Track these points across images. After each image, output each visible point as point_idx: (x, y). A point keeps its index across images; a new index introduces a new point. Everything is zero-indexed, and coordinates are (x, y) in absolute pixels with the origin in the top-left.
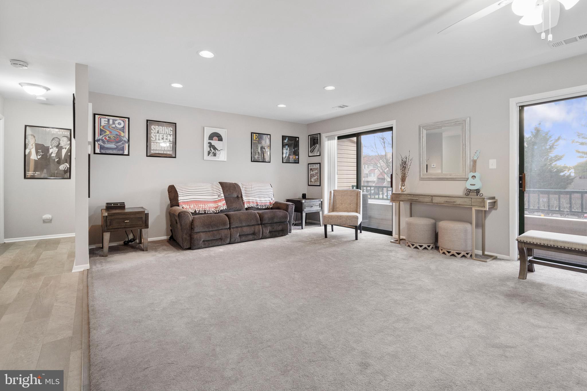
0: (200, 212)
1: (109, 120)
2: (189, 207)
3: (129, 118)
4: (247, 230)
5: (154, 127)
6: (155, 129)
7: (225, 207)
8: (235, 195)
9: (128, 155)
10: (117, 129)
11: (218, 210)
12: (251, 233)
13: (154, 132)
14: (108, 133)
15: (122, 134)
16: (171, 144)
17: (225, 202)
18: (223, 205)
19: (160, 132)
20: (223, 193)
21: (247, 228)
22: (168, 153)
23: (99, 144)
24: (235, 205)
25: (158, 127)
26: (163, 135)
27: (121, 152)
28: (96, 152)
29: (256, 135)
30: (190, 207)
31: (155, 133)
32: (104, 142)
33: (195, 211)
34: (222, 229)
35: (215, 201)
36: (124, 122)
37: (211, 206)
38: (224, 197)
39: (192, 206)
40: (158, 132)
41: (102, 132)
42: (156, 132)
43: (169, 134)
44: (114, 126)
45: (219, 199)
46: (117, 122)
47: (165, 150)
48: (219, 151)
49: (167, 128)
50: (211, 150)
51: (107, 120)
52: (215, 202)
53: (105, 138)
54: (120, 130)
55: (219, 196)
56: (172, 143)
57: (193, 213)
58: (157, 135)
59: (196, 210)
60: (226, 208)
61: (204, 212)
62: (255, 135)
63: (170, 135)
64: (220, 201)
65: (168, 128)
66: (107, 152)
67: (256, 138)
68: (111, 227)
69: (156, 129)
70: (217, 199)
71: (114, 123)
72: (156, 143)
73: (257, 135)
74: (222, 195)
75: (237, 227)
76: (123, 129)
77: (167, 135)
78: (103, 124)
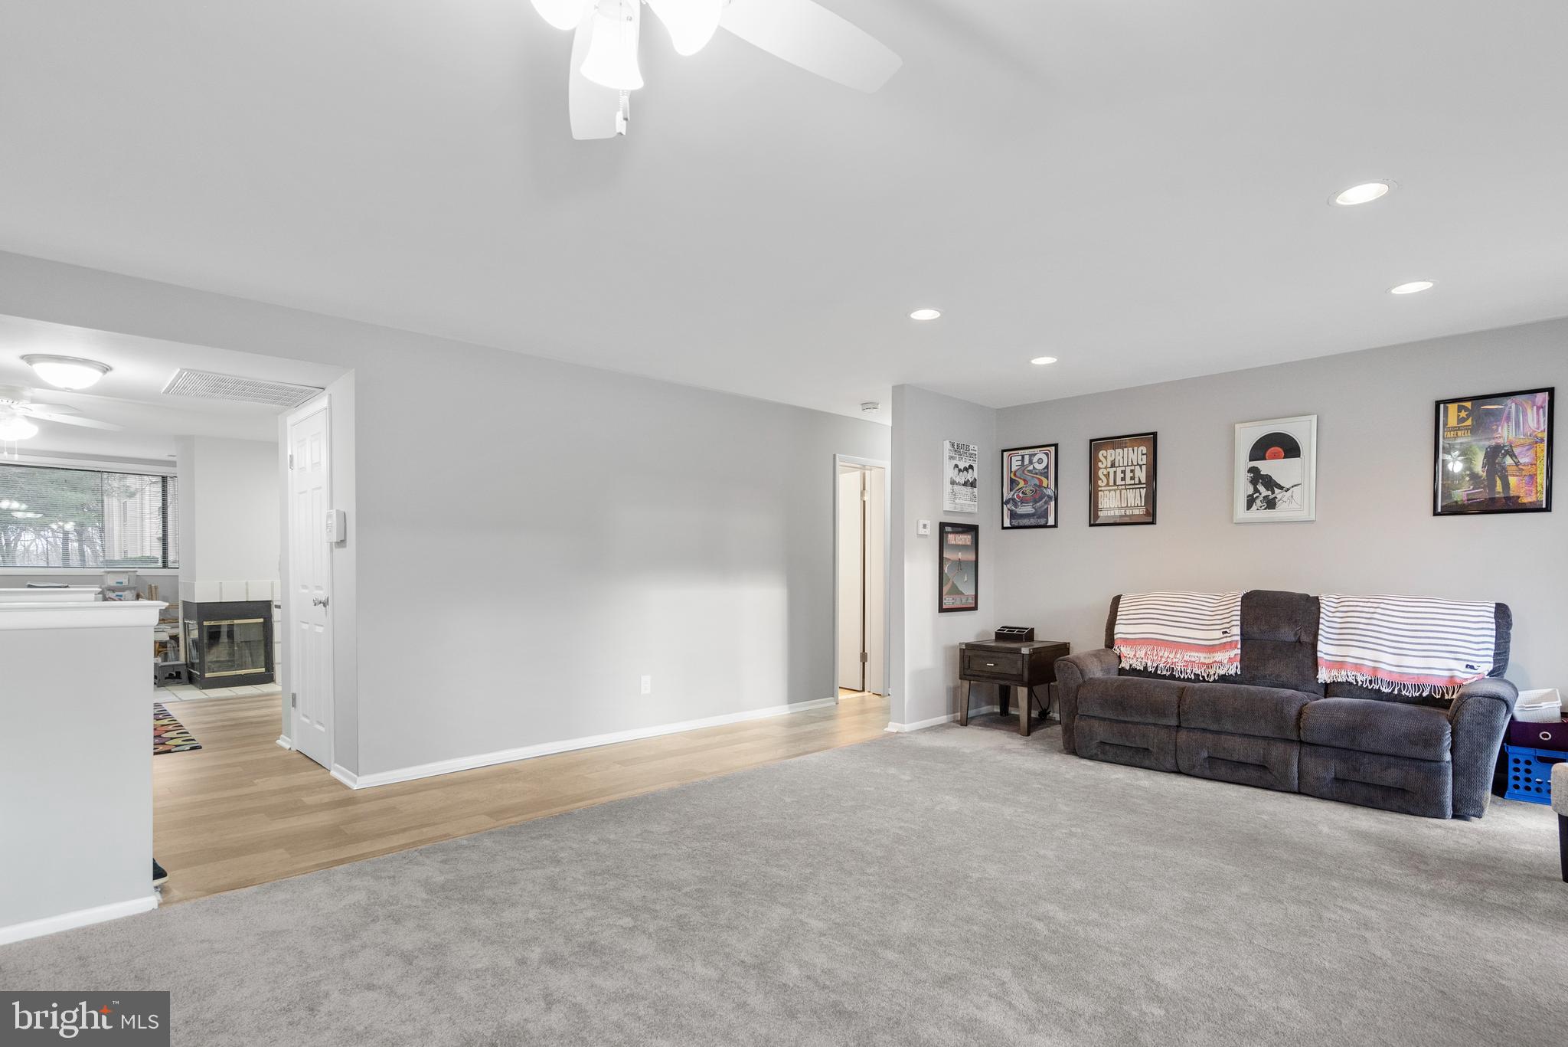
0: (1159, 672)
1: (1023, 457)
2: (1134, 653)
3: (1056, 446)
4: (1239, 748)
5: (1105, 455)
6: (1106, 457)
7: (1233, 669)
8: (1287, 634)
9: (1055, 526)
10: (1036, 474)
11: (1214, 674)
12: (1251, 760)
13: (1104, 466)
14: (1022, 484)
15: (1045, 483)
16: (1143, 488)
17: (1239, 651)
18: (1228, 662)
19: (1117, 465)
20: (1239, 623)
21: (1238, 739)
22: (1136, 512)
23: (1008, 509)
24: (1271, 668)
25: (1112, 451)
26: (1123, 468)
27: (1042, 522)
28: (1005, 526)
29: (1460, 409)
30: (1135, 655)
31: (1106, 468)
32: (1015, 505)
33: (1146, 668)
34: (1155, 725)
35: (1210, 646)
36: (1047, 454)
37: (1193, 659)
38: (1238, 638)
39: (1141, 653)
40: (1113, 465)
41: (1012, 482)
42: (1109, 466)
43: (1138, 464)
44: (1031, 468)
45: (1224, 640)
46: (1035, 459)
47: (1129, 505)
48: (1288, 489)
49: (1133, 450)
50: (1256, 490)
51: (1020, 458)
52: (1211, 649)
53: (1018, 496)
54: (1041, 474)
55: (1226, 632)
56: (1145, 486)
57: (1140, 670)
58: (1112, 471)
59: (1149, 664)
60: (1236, 673)
61: (1169, 673)
62: (1453, 408)
63: (1141, 466)
64: (1224, 647)
65: (1136, 448)
66: (1021, 524)
67: (1461, 420)
68: (968, 672)
69: (1109, 457)
70: (1217, 642)
71: (1031, 462)
72: (1108, 492)
73: (1468, 405)
74: (1237, 630)
75: (1204, 730)
76: (1045, 473)
77: (1132, 468)
78: (1014, 468)
